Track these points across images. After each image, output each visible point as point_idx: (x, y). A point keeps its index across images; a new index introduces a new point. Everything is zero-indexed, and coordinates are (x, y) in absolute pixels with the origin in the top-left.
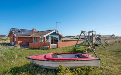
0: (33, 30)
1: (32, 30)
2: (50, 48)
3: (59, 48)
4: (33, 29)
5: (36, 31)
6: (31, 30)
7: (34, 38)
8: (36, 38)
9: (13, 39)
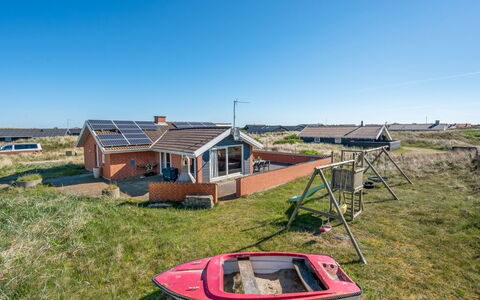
0: (156, 121)
1: (153, 120)
2: (214, 201)
3: (244, 197)
4: (156, 118)
5: (164, 124)
6: (151, 123)
7: (162, 154)
8: (168, 154)
9: (93, 154)
